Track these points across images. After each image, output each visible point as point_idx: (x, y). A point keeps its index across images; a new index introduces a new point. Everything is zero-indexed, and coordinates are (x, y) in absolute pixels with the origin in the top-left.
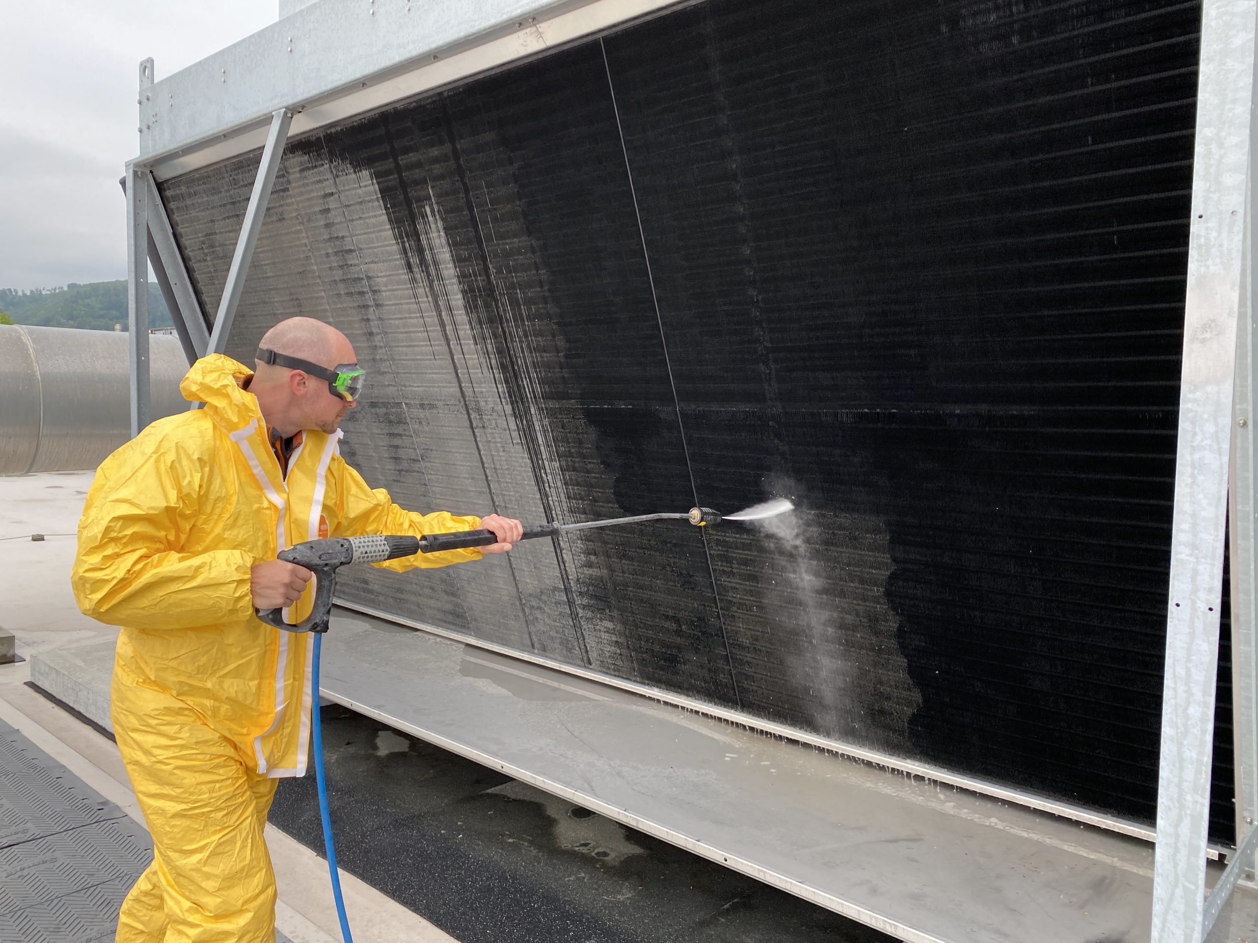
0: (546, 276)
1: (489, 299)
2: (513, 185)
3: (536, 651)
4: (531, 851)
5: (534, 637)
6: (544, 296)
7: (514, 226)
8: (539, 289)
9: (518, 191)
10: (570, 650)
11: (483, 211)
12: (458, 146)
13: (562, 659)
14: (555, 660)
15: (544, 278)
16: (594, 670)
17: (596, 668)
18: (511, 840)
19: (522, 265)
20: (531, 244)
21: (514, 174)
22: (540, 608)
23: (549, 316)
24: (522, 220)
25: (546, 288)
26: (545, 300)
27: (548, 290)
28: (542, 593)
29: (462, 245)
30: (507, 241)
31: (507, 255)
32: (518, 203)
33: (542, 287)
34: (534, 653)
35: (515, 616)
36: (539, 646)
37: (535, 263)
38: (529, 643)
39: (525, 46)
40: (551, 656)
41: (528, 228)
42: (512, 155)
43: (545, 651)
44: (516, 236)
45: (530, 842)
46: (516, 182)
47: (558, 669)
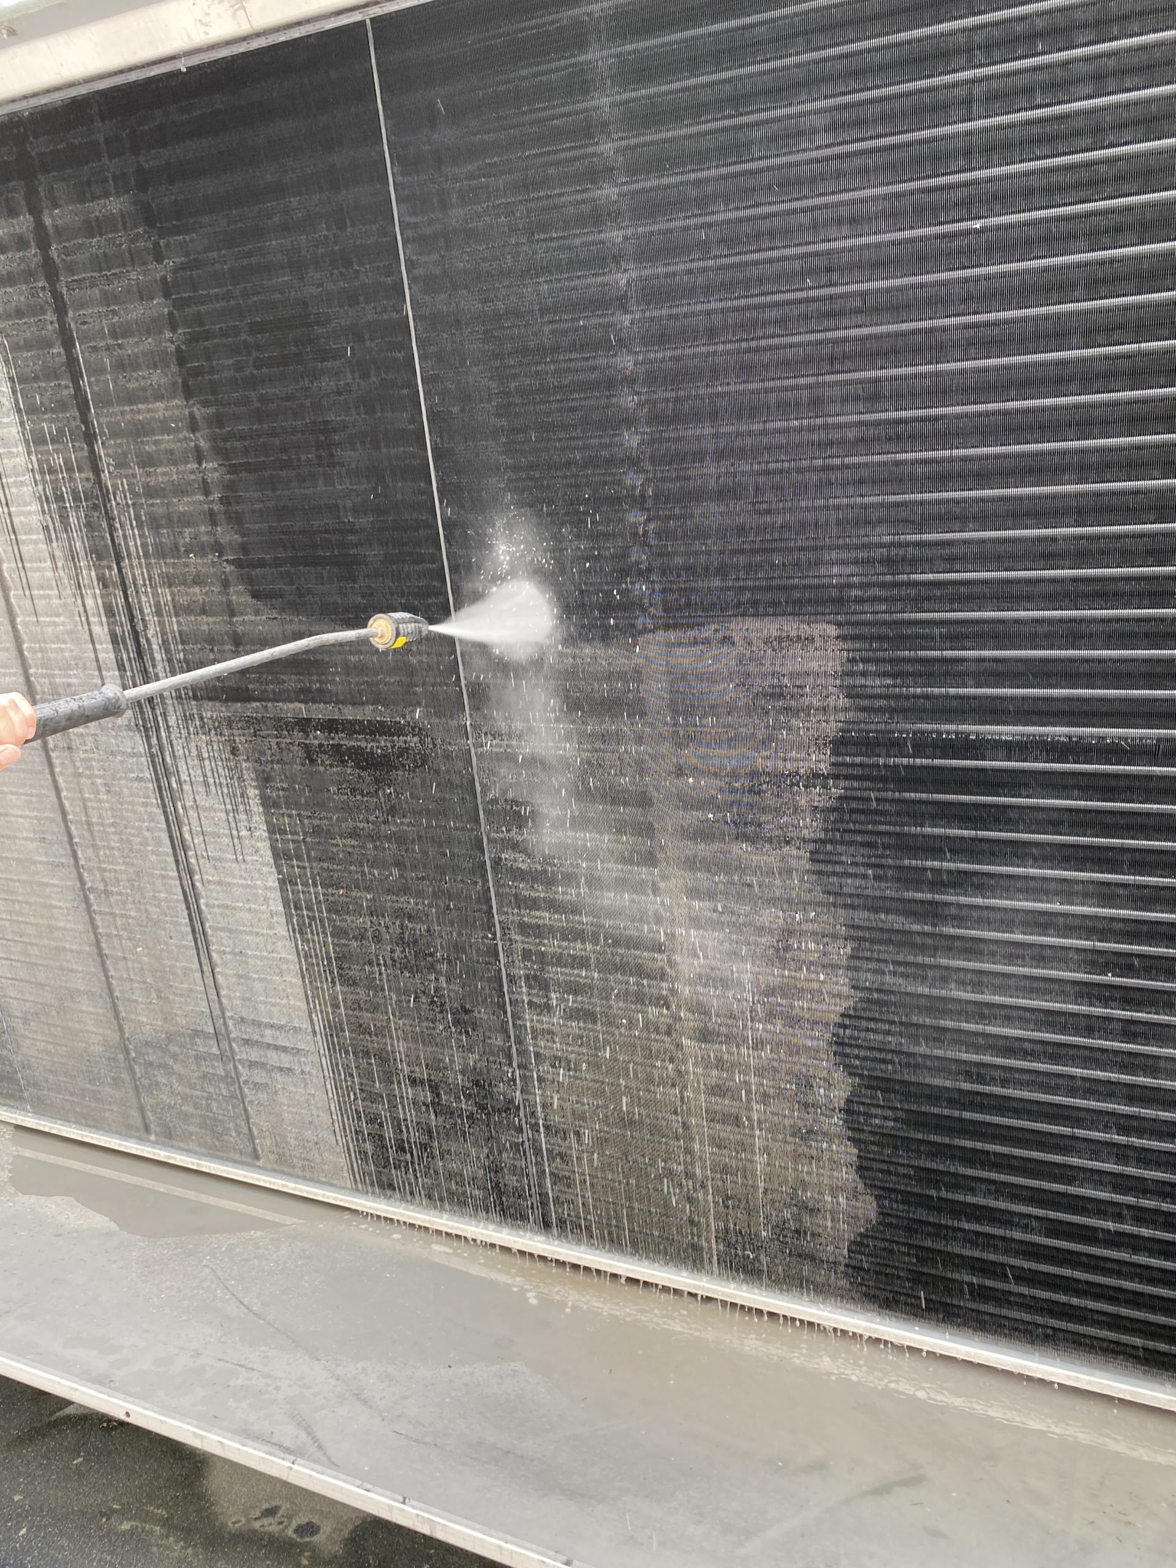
0: (217, 475)
1: (96, 514)
2: (162, 300)
3: (153, 1137)
4: (168, 1548)
5: (150, 1115)
6: (211, 511)
7: (158, 378)
8: (202, 498)
9: (170, 314)
10: (219, 1137)
11: (95, 349)
12: (48, 222)
13: (203, 1150)
14: (188, 1151)
15: (213, 477)
16: (263, 1169)
17: (269, 1166)
18: (126, 1526)
19: (172, 452)
20: (192, 415)
21: (164, 278)
22: (165, 1066)
23: (218, 548)
24: (174, 368)
25: (217, 495)
26: (212, 518)
27: (221, 499)
28: (169, 1040)
29: (45, 413)
30: (140, 406)
31: (140, 431)
32: (168, 335)
33: (207, 493)
34: (149, 1141)
35: (113, 1078)
36: (158, 1129)
37: (197, 449)
38: (139, 1124)
39: (206, 25)
40: (181, 1145)
41: (185, 384)
42: (162, 242)
43: (170, 1137)
44: (159, 397)
45: (165, 1523)
46: (167, 295)
47: (194, 1167)
